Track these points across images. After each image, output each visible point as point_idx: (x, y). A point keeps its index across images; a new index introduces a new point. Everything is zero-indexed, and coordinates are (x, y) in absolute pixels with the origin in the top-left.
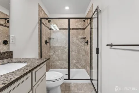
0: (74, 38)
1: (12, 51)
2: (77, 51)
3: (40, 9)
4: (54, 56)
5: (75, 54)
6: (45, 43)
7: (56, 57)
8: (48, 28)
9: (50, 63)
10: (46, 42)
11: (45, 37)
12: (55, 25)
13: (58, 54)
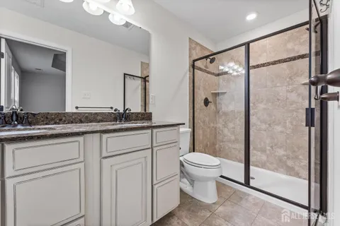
0: (280, 88)
1: (151, 113)
2: (291, 123)
3: (193, 46)
4: (226, 131)
5: (282, 132)
6: (203, 104)
7: (229, 134)
8: (213, 74)
9: (217, 146)
10: (206, 102)
11: (203, 93)
12: (231, 64)
13: (234, 128)
